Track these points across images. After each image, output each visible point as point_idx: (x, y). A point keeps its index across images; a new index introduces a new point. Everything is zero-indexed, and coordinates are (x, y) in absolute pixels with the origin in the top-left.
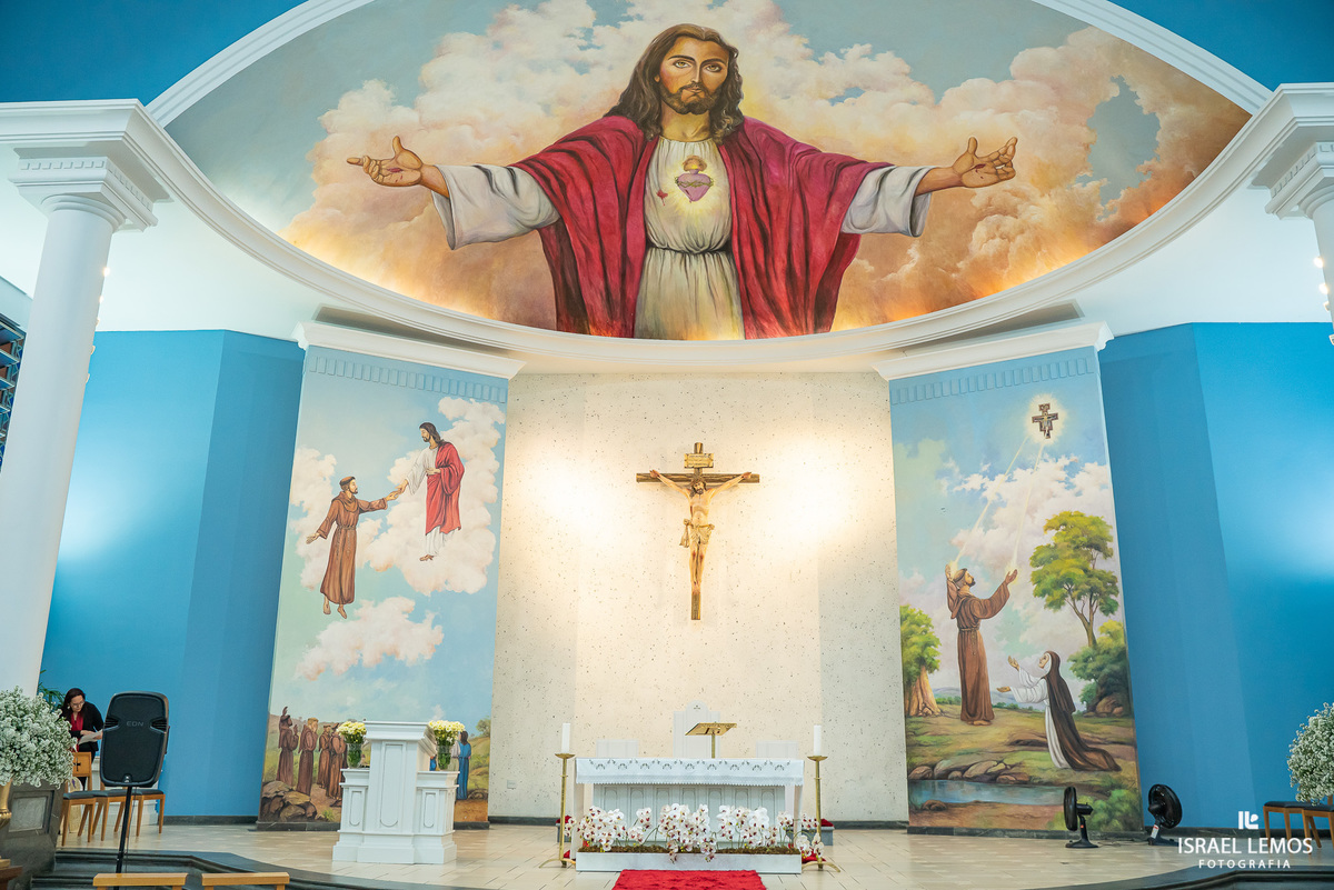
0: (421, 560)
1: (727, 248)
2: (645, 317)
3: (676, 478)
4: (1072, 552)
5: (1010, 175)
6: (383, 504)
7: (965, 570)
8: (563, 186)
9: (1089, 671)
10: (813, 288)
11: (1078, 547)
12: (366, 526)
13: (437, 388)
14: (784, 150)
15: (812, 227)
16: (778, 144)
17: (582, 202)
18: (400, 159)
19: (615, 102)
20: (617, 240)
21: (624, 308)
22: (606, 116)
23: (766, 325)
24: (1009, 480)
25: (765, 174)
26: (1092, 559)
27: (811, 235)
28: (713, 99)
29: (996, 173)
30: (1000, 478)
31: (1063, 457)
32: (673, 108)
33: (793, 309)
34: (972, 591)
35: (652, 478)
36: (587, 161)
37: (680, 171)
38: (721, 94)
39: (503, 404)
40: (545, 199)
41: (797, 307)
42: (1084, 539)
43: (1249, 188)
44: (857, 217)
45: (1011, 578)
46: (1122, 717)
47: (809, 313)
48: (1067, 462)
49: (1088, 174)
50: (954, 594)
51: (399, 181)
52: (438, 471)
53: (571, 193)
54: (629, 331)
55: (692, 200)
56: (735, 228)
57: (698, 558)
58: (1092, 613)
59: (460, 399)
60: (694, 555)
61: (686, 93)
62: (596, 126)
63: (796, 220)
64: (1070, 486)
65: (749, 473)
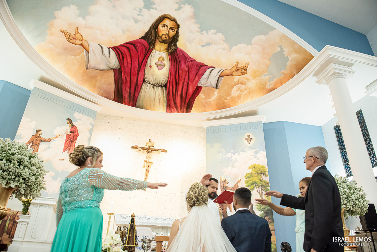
0: (60, 160)
1: (165, 86)
2: (139, 102)
3: (144, 149)
4: (256, 175)
5: (245, 73)
6: (50, 140)
7: (226, 179)
8: (123, 58)
9: (261, 209)
10: (187, 101)
11: (258, 174)
12: (42, 146)
13: (74, 109)
14: (186, 59)
15: (190, 83)
16: (185, 57)
17: (128, 64)
18: (76, 35)
19: (143, 35)
20: (135, 78)
21: (134, 99)
22: (140, 38)
23: (172, 110)
24: (239, 155)
25: (180, 65)
26: (262, 177)
27: (189, 85)
28: (170, 40)
29: (242, 72)
30: (236, 154)
31: (254, 149)
32: (159, 40)
33: (181, 107)
34: (228, 185)
35: (136, 148)
36: (132, 51)
37: (157, 60)
38: (173, 39)
39: (94, 118)
40: (117, 61)
41: (182, 105)
42: (260, 172)
43: (312, 76)
44: (202, 82)
45: (239, 182)
46: (271, 222)
47: (185, 108)
48: (255, 151)
49: (267, 74)
50: (222, 186)
51: (75, 43)
52: (70, 134)
53: (125, 61)
54: (134, 105)
55: (158, 70)
56: (169, 81)
57: (147, 171)
58: (262, 192)
59: (81, 114)
60: (146, 170)
61: (164, 36)
62: (136, 41)
63: (186, 80)
64: (256, 157)
65: (164, 149)
